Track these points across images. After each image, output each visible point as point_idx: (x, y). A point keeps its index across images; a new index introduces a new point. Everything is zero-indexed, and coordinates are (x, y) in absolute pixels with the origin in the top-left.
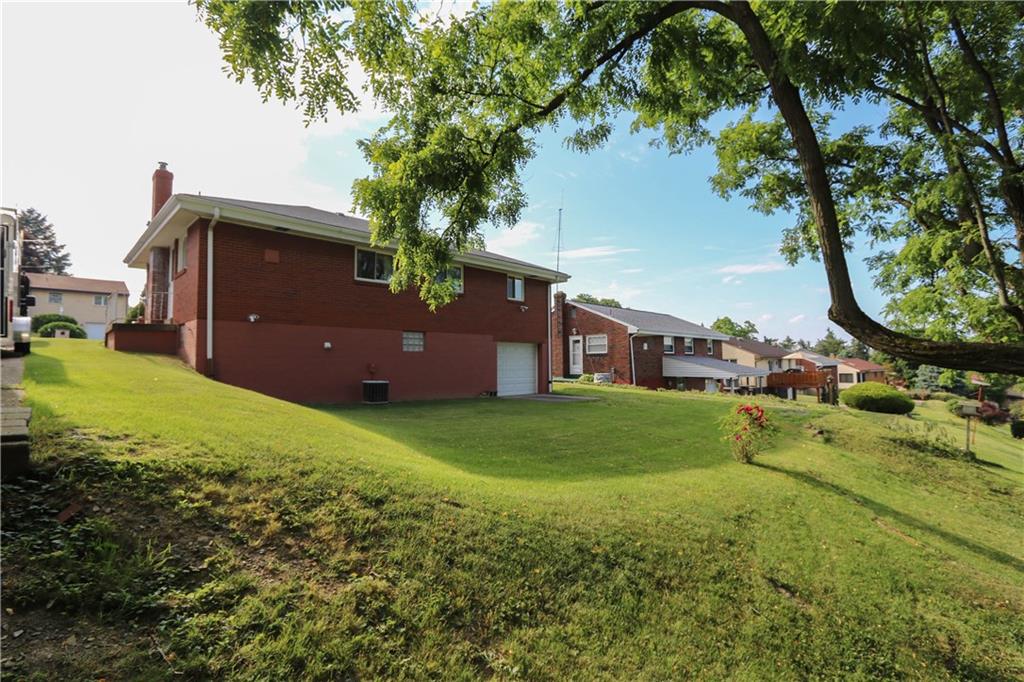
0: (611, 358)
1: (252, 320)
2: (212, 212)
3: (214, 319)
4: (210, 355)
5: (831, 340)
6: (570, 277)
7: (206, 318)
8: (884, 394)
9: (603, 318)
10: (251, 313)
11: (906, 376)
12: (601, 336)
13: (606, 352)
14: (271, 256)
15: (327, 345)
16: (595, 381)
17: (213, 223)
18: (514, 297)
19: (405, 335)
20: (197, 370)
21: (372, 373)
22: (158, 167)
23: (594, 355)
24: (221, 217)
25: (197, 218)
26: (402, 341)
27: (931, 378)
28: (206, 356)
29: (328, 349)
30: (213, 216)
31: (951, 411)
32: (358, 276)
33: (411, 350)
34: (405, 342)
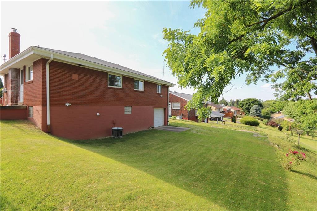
0: (181, 111)
1: (68, 106)
2: (49, 56)
3: (50, 106)
4: (48, 123)
5: (223, 100)
6: (175, 85)
7: (46, 106)
8: (253, 120)
9: (179, 97)
10: (67, 102)
11: (245, 112)
12: (178, 103)
13: (179, 109)
14: (75, 76)
15: (98, 114)
16: (177, 119)
17: (49, 61)
18: (158, 92)
19: (125, 108)
20: (43, 131)
21: (114, 124)
22: (12, 31)
23: (175, 109)
24: (54, 59)
25: (41, 58)
26: (124, 110)
27: (253, 112)
28: (47, 123)
29: (98, 116)
30: (50, 58)
31: (264, 123)
32: (109, 85)
33: (127, 114)
34: (125, 110)
